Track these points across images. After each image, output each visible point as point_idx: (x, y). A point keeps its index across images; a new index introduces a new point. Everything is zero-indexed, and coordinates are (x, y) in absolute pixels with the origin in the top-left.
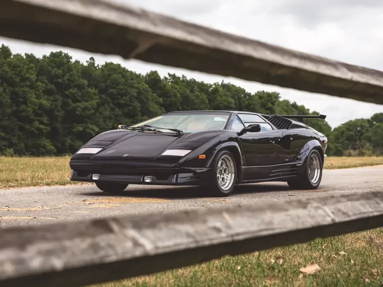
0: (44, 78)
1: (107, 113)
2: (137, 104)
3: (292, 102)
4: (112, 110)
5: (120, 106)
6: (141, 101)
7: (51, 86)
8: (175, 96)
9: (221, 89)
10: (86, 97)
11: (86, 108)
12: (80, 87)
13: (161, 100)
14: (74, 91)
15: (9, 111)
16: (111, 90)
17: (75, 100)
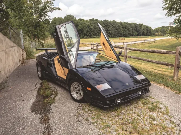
0: (103, 24)
1: (113, 29)
2: (118, 27)
3: (145, 25)
4: (114, 29)
5: (115, 28)
6: (119, 27)
7: (105, 26)
8: (124, 26)
9: (132, 24)
10: (110, 27)
11: (110, 29)
12: (109, 25)
13: (122, 26)
14: (108, 26)
15: (99, 30)
16: (114, 25)
17: (108, 27)
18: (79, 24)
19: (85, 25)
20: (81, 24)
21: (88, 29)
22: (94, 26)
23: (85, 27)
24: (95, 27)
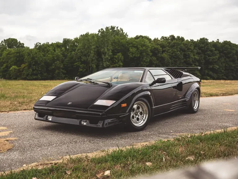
0: (197, 48)
2: (235, 56)
4: (225, 59)
5: (228, 58)
7: (200, 51)
10: (214, 55)
11: (213, 59)
12: (211, 51)
14: (209, 52)
15: (183, 61)
16: (225, 52)
17: (209, 56)
18: (131, 45)
19: (144, 48)
20: (135, 47)
21: (154, 58)
22: (170, 51)
23: (144, 54)
24: (172, 53)
